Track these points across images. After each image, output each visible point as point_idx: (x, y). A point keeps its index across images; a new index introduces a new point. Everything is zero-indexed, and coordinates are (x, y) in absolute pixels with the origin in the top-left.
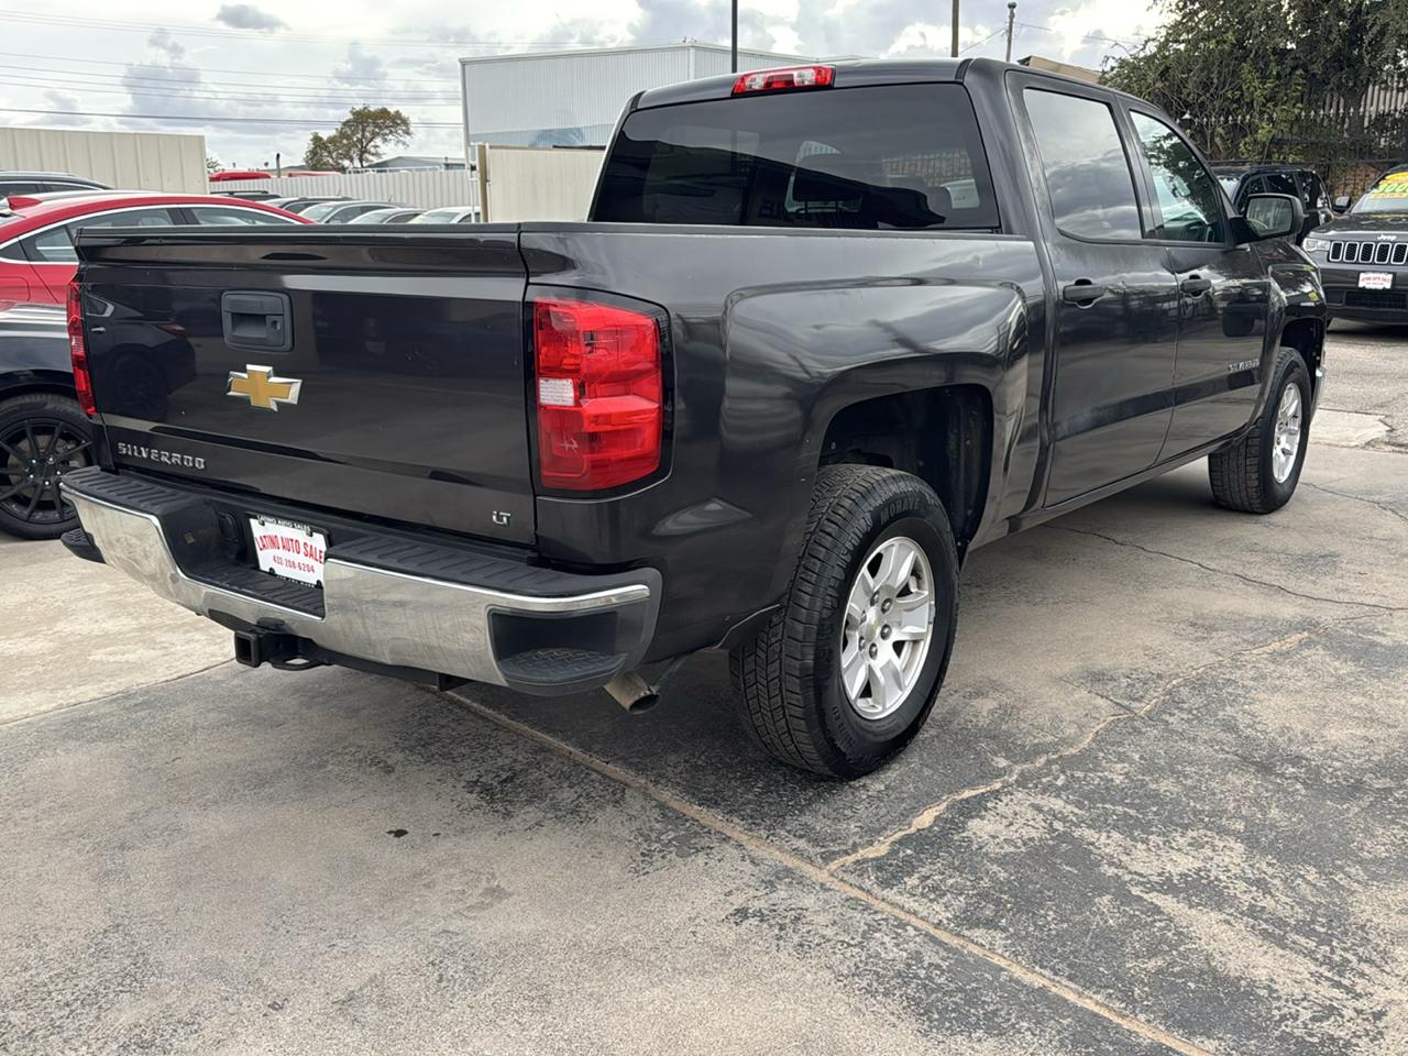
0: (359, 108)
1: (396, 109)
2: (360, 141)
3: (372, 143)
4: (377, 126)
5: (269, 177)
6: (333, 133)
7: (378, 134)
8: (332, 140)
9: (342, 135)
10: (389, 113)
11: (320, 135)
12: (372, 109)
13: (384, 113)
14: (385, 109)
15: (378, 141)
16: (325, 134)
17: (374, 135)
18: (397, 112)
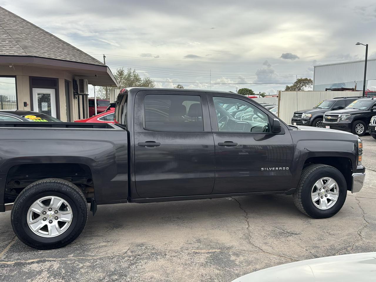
0: (300, 78)
1: (309, 78)
2: (299, 87)
3: (302, 87)
4: (304, 83)
5: (257, 98)
6: (292, 85)
7: (304, 85)
8: (292, 87)
9: (294, 86)
10: (308, 79)
11: (288, 86)
12: (303, 79)
13: (306, 79)
14: (307, 78)
15: (304, 87)
16: (289, 86)
17: (303, 85)
18: (310, 79)
